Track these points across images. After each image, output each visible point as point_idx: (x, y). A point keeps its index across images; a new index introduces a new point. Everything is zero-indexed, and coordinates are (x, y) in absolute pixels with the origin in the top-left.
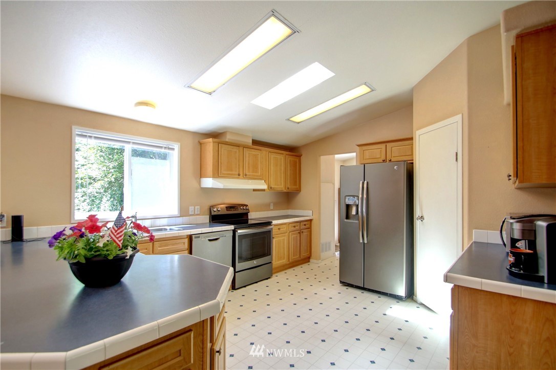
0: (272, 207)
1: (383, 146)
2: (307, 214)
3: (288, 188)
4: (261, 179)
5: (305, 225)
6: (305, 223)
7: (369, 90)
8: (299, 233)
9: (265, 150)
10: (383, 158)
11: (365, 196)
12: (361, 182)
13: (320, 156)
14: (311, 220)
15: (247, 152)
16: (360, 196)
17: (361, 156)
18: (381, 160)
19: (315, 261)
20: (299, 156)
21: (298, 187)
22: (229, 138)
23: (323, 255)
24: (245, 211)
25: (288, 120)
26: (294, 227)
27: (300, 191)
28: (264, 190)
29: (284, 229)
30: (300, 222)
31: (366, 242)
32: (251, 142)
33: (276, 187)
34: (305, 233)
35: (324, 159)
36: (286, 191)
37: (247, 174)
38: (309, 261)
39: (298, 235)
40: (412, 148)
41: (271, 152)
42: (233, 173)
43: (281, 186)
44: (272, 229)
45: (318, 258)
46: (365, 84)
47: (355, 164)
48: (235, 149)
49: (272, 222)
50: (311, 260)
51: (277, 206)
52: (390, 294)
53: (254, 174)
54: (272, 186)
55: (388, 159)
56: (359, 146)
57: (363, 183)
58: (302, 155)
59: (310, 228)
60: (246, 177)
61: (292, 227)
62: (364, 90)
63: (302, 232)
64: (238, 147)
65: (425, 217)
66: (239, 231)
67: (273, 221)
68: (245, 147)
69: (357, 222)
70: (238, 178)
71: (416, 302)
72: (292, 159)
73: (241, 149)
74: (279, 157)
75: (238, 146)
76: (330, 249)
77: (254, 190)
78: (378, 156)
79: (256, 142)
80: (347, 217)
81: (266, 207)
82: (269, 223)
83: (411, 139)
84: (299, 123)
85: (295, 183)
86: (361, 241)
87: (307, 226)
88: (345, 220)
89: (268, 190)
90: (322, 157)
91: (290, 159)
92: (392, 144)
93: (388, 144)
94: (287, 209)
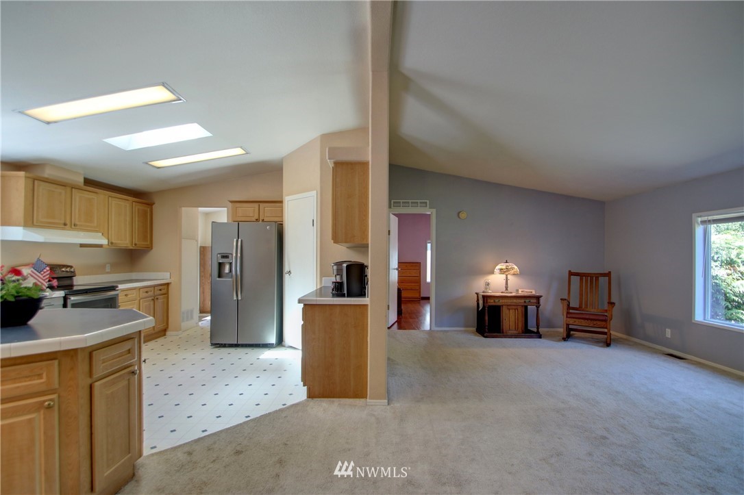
0: (108, 269)
1: (256, 205)
2: (163, 277)
3: (135, 244)
4: (97, 231)
5: (160, 290)
6: (161, 287)
7: (244, 152)
8: (153, 300)
9: (103, 195)
10: (256, 217)
11: (239, 255)
12: (235, 240)
13: (181, 207)
14: (168, 284)
15: (77, 195)
16: (234, 255)
17: (233, 214)
18: (254, 219)
19: (174, 333)
20: (151, 205)
21: (149, 243)
22: (48, 173)
23: (184, 325)
24: (69, 275)
25: (147, 163)
26: (147, 292)
27: (152, 249)
28: (100, 246)
29: (133, 295)
30: (154, 286)
31: (240, 298)
32: (82, 180)
33: (119, 242)
34: (161, 300)
35: (186, 211)
36: (132, 248)
37: (77, 223)
38: (165, 335)
39: (152, 303)
40: (282, 210)
41: (111, 197)
42: (57, 221)
43: (125, 242)
44: (117, 295)
45: (178, 329)
46: (241, 147)
47: (226, 221)
48: (59, 190)
49: (117, 287)
50: (168, 333)
51: (116, 267)
52: (263, 344)
53: (87, 224)
54: (113, 241)
55: (261, 218)
56: (232, 202)
57: (237, 241)
58: (154, 203)
59: (167, 294)
60: (74, 226)
61: (143, 292)
62: (239, 151)
63: (157, 299)
64: (63, 187)
65: (292, 272)
66: (72, 298)
67: (119, 286)
68: (74, 187)
69: (230, 279)
70: (63, 229)
71: (284, 346)
72: (142, 207)
73: (69, 189)
74: (122, 203)
75: (63, 185)
76: (192, 318)
77: (82, 246)
78: (251, 215)
79: (88, 182)
80: (220, 276)
81: (100, 269)
82: (113, 288)
83: (281, 202)
84: (159, 168)
85: (145, 238)
86: (235, 298)
87: (163, 292)
88: (218, 279)
89: (107, 247)
90: (183, 208)
91: (138, 207)
92: (267, 204)
93: (261, 204)
94: (131, 272)
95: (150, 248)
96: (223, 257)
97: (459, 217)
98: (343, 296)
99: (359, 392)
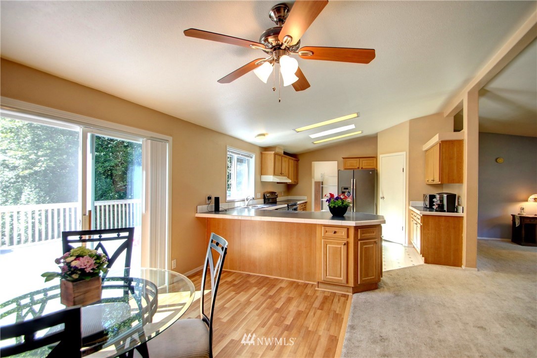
0: (283, 194)
1: (358, 159)
2: (305, 199)
4: (287, 176)
10: (358, 166)
11: (355, 188)
14: (306, 202)
15: (281, 159)
16: (352, 187)
17: (344, 165)
18: (356, 167)
20: (298, 161)
21: (297, 181)
22: (277, 150)
24: (276, 197)
25: (313, 142)
32: (283, 152)
37: (283, 173)
40: (377, 163)
41: (289, 159)
42: (279, 172)
49: (297, 203)
55: (361, 167)
56: (343, 158)
57: (353, 180)
59: (306, 207)
62: (359, 133)
65: (385, 197)
68: (281, 156)
72: (296, 162)
77: (277, 183)
78: (355, 165)
79: (285, 153)
83: (376, 157)
84: (315, 144)
85: (297, 178)
92: (363, 159)
93: (361, 159)
94: (287, 196)
95: (297, 183)
96: (345, 189)
97: (497, 162)
98: (445, 211)
99: (457, 263)
